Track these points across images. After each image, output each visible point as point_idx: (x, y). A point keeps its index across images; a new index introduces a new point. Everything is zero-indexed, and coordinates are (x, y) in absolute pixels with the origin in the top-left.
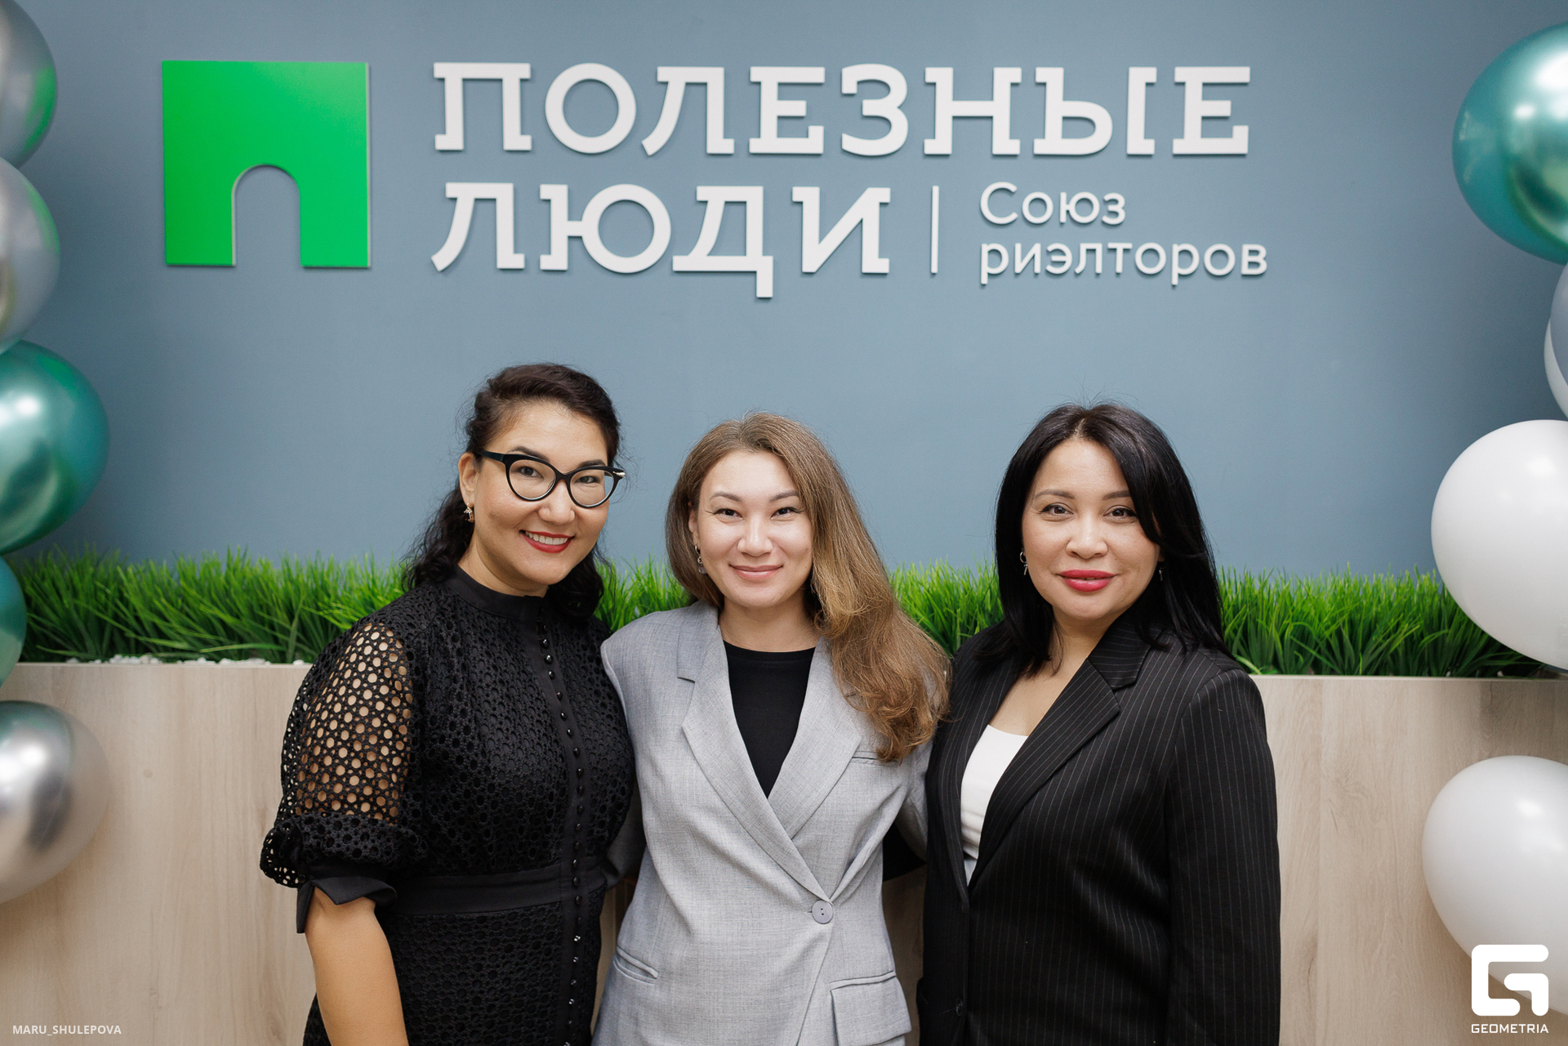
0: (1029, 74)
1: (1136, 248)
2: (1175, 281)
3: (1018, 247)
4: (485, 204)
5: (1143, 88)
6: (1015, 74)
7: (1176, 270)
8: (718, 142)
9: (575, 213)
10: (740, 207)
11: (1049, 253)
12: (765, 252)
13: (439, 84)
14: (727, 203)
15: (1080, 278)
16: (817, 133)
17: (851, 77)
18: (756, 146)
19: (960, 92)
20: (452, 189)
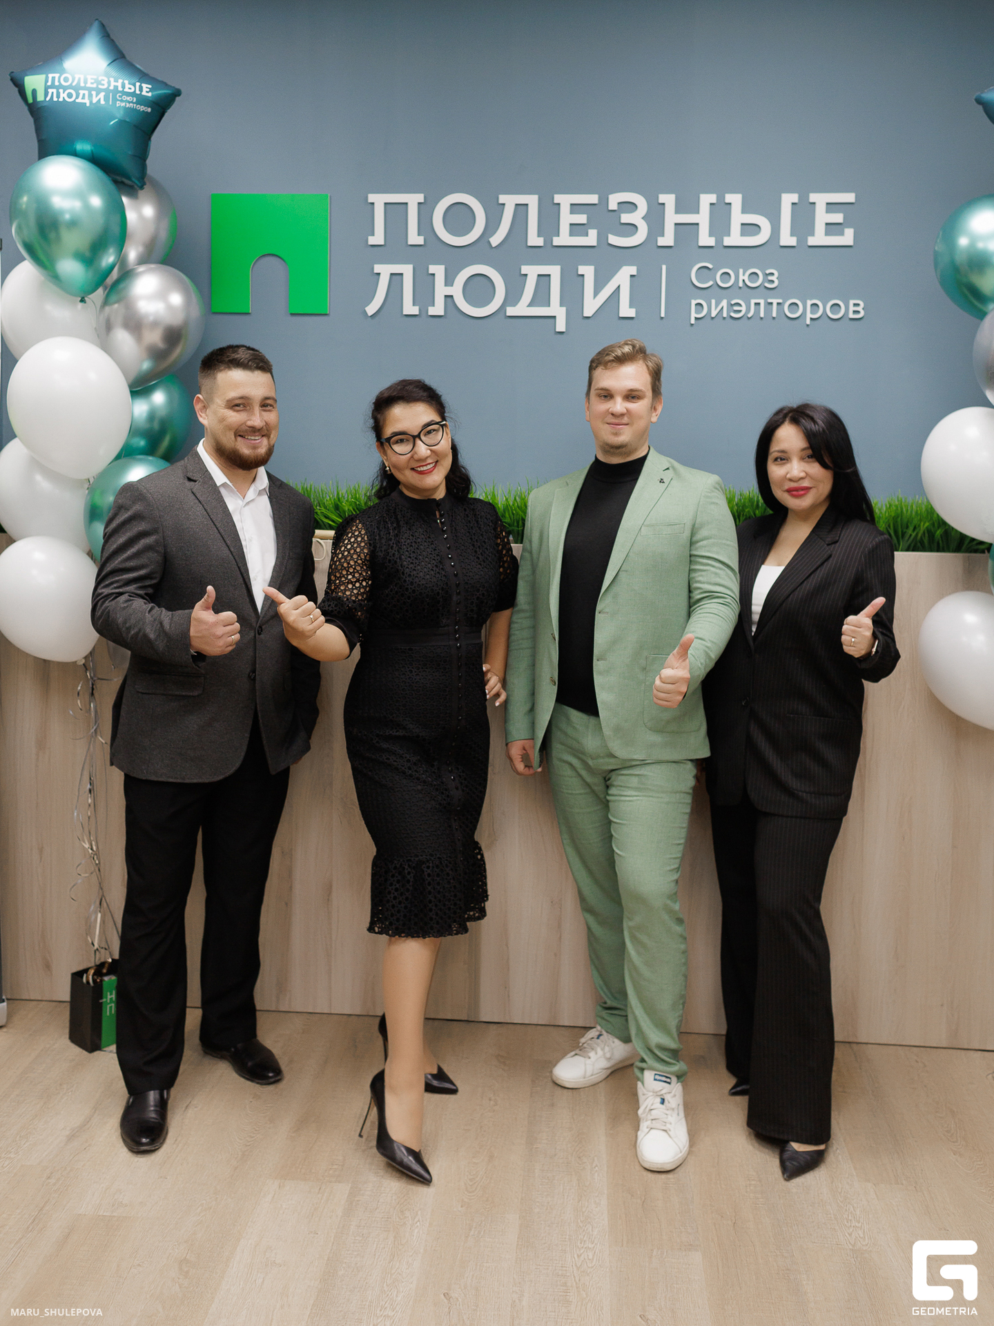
0: (721, 198)
1: (784, 302)
2: (808, 322)
3: (713, 302)
4: (396, 277)
5: (790, 205)
6: (712, 198)
7: (809, 316)
8: (534, 239)
9: (449, 282)
10: (547, 278)
11: (732, 305)
12: (561, 306)
13: (370, 206)
14: (539, 275)
15: (751, 320)
16: (593, 233)
17: (614, 201)
18: (557, 241)
19: (678, 210)
20: (378, 268)
